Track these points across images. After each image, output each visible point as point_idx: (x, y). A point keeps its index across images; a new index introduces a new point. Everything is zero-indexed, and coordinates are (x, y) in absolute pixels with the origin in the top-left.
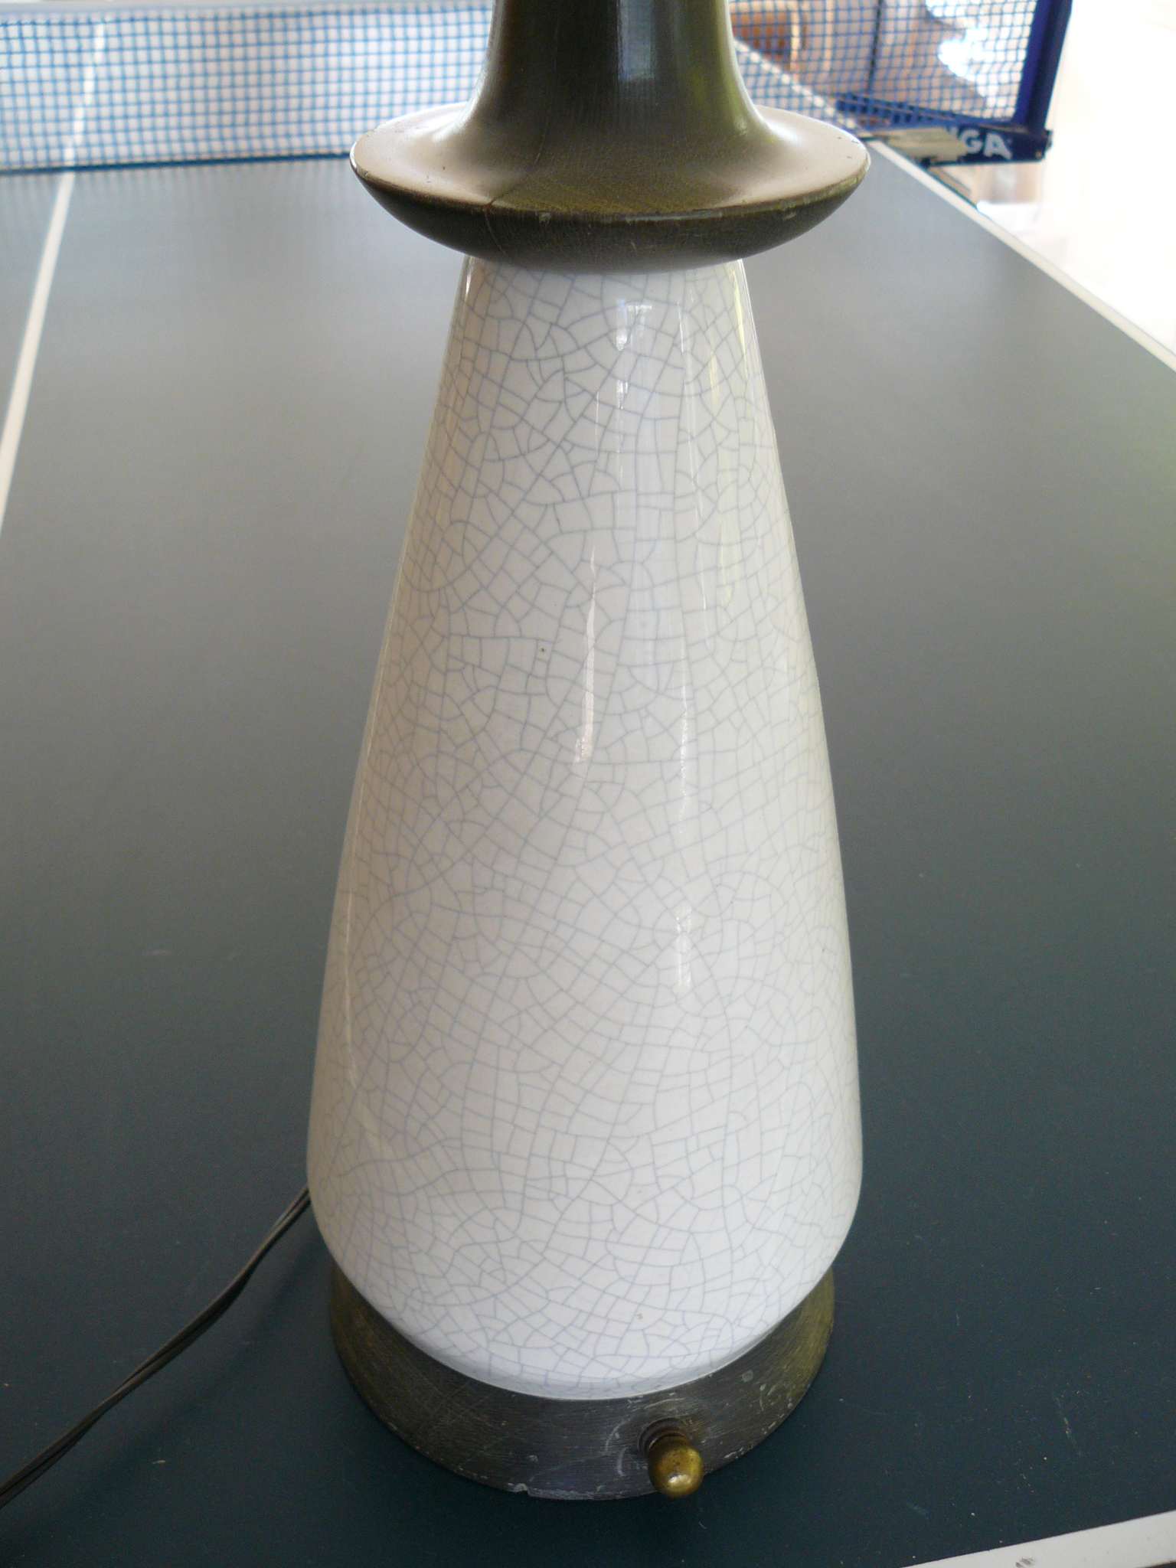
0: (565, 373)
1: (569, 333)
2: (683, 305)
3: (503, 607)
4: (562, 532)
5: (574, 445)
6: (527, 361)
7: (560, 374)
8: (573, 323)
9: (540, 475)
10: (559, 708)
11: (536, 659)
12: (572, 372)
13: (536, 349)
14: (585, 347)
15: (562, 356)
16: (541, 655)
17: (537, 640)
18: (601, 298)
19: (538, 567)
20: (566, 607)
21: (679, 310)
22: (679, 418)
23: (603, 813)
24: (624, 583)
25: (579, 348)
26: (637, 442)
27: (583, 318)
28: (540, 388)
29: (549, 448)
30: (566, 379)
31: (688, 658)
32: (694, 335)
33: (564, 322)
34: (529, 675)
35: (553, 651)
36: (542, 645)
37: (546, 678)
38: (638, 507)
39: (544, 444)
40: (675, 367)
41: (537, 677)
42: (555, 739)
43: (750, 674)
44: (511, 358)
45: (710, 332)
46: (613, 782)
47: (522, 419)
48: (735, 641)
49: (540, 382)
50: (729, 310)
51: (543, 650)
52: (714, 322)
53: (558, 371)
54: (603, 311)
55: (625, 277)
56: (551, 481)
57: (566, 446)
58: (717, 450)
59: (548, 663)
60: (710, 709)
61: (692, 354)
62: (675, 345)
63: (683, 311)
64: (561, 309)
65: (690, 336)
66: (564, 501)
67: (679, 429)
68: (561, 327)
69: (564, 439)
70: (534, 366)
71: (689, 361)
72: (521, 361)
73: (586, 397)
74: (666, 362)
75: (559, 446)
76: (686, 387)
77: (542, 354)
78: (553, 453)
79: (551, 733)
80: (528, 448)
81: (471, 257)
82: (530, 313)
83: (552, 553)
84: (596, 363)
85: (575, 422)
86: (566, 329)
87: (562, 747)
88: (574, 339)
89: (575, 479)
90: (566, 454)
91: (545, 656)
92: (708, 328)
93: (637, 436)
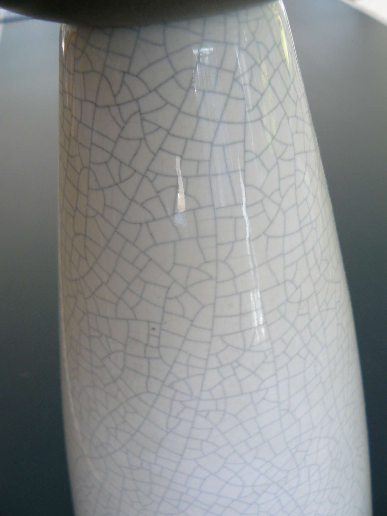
0: (141, 114)
1: (140, 79)
2: (239, 44)
3: (120, 298)
4: (156, 244)
5: (157, 174)
6: (108, 106)
7: (137, 116)
8: (142, 70)
9: (132, 200)
10: (171, 367)
11: (149, 335)
12: (146, 113)
13: (115, 96)
14: (155, 90)
15: (136, 100)
16: (152, 332)
17: (148, 322)
18: (164, 45)
19: (141, 271)
20: (167, 298)
21: (236, 48)
22: (244, 141)
23: (211, 429)
24: (211, 278)
25: (150, 92)
26: (210, 166)
27: (150, 65)
28: (122, 129)
29: (137, 178)
30: (143, 120)
31: (265, 323)
32: (250, 69)
33: (135, 69)
34: (147, 345)
35: (161, 329)
36: (152, 325)
37: (158, 348)
38: (216, 218)
39: (133, 175)
40: (237, 99)
41: (152, 347)
42: (171, 386)
43: (311, 320)
44: (96, 106)
45: (264, 66)
46: (217, 410)
47: (112, 155)
48: (301, 301)
49: (122, 124)
50: (278, 45)
51: (154, 329)
52: (267, 57)
53: (135, 113)
54: (167, 56)
55: (184, 24)
56: (141, 205)
57: (151, 175)
58: (277, 163)
59: (159, 337)
60: (284, 352)
61: (250, 85)
62: (235, 79)
63: (240, 49)
64: (131, 58)
65: (248, 70)
66: (154, 220)
67: (245, 151)
68: (133, 75)
69: (148, 170)
70: (115, 110)
71: (248, 90)
72: (103, 107)
73: (162, 133)
74: (229, 96)
75: (144, 176)
76: (248, 114)
77: (120, 100)
78: (141, 182)
79: (168, 382)
80: (120, 179)
81: (63, 25)
82: (105, 66)
83: (151, 259)
84: (167, 103)
85: (155, 155)
86: (137, 76)
87: (176, 391)
88: (145, 84)
89: (161, 201)
90: (152, 182)
91: (156, 333)
92: (262, 62)
93: (210, 161)
